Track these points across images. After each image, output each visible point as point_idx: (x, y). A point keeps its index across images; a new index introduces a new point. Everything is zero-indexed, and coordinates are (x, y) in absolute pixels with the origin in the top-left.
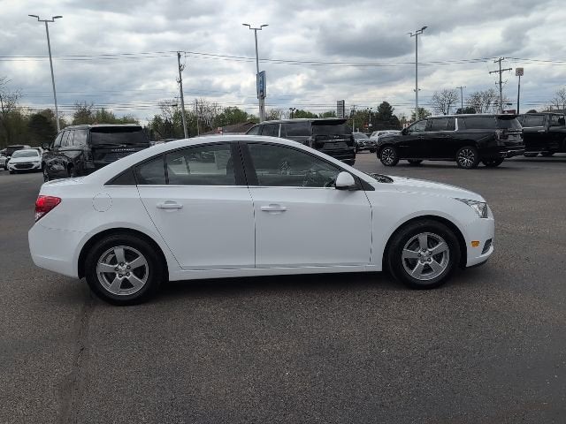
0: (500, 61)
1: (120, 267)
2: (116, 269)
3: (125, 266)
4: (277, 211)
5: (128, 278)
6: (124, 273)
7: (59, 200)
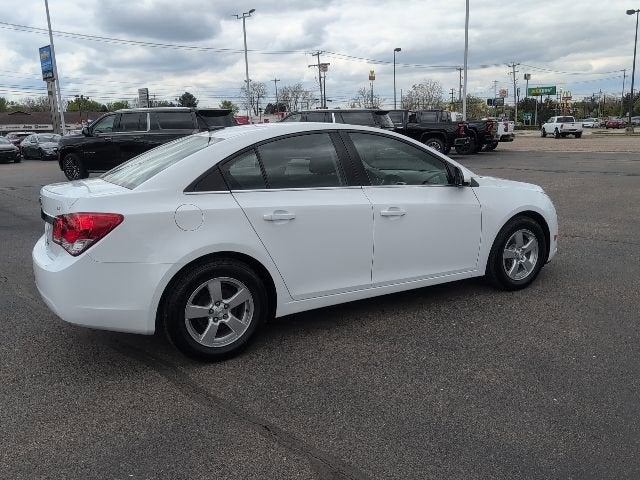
0: (318, 54)
1: (215, 308)
2: (211, 311)
3: (222, 305)
4: (392, 216)
5: (226, 321)
6: (221, 315)
7: (121, 218)
